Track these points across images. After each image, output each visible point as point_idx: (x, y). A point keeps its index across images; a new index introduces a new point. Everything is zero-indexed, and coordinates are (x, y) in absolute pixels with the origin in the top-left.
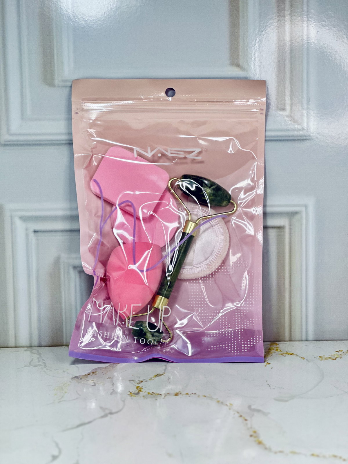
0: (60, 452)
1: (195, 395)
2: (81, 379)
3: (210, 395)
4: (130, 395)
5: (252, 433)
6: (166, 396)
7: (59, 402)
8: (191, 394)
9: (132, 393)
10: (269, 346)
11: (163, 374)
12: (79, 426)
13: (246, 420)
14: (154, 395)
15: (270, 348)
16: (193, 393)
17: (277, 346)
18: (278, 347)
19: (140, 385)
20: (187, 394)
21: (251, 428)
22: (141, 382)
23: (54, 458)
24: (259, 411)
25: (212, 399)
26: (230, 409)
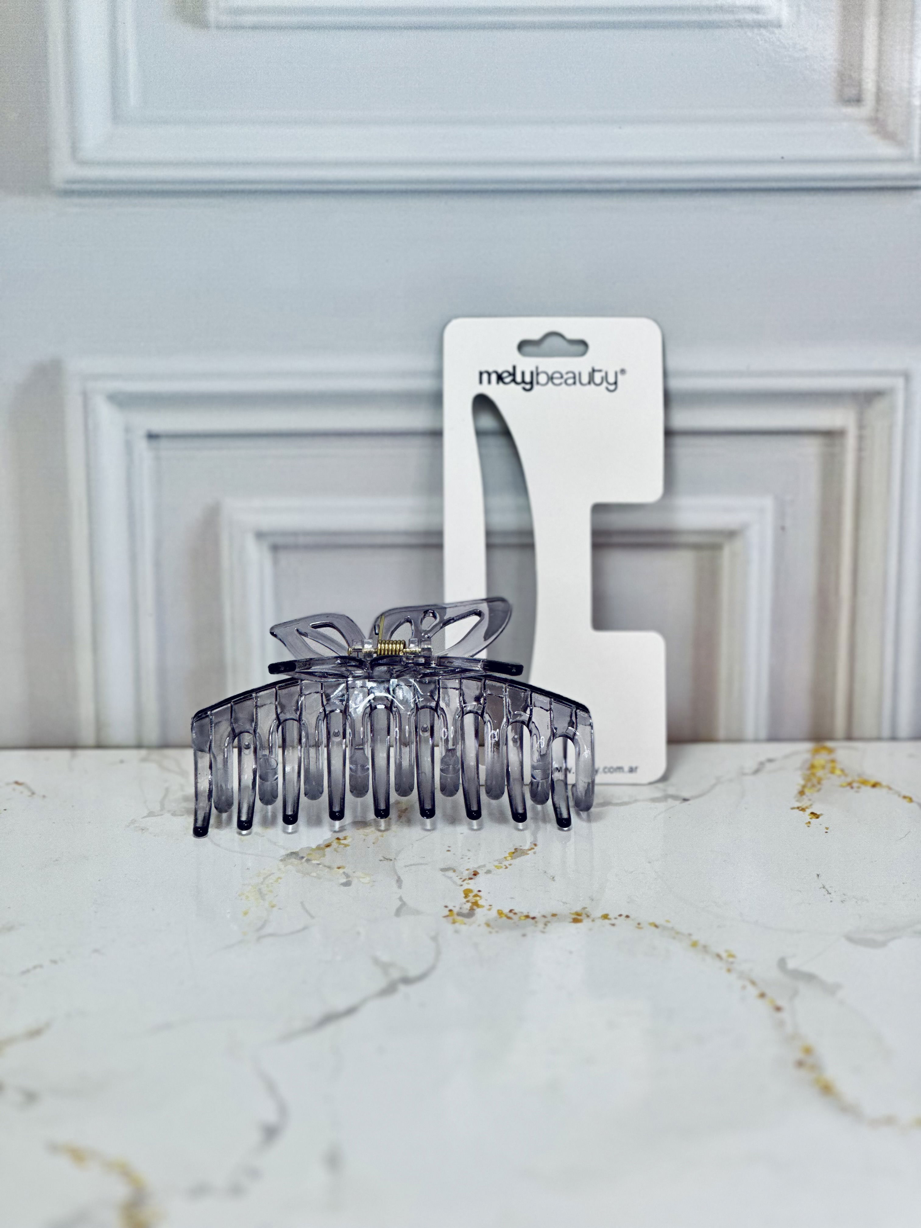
0: (283, 1110)
1: (628, 920)
2: (308, 860)
3: (668, 921)
4: (450, 919)
5: (801, 1055)
6: (549, 925)
7: (258, 940)
8: (616, 918)
9: (456, 910)
10: (810, 756)
11: (533, 849)
12: (322, 1023)
13: (778, 1009)
14: (515, 918)
15: (813, 764)
16: (620, 915)
17: (832, 757)
18: (834, 761)
19: (473, 885)
20: (605, 917)
21: (796, 1036)
22: (475, 874)
23: (269, 1134)
24: (810, 978)
25: (676, 934)
26: (729, 970)
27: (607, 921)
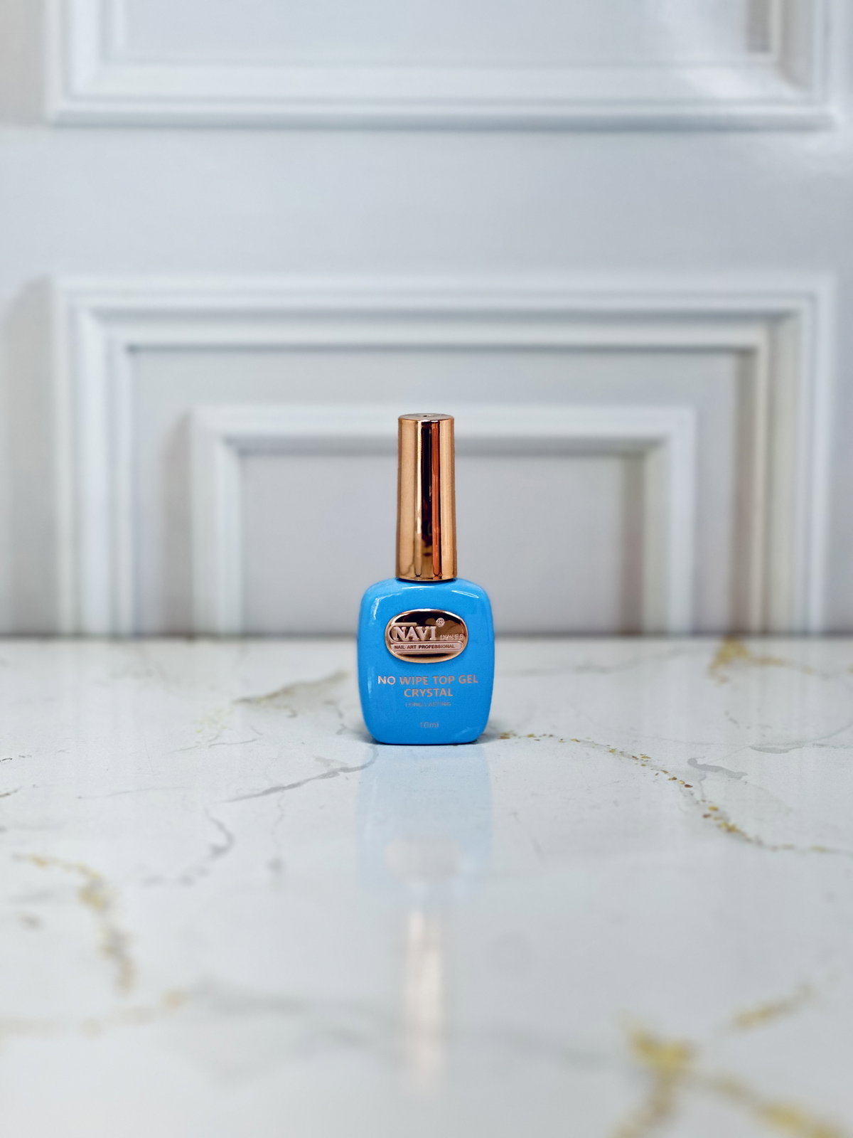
0: (230, 838)
1: (552, 738)
2: (258, 703)
3: (588, 738)
5: (708, 812)
7: (210, 746)
8: (540, 736)
12: (267, 792)
13: (687, 786)
16: (545, 735)
20: (531, 736)
21: (704, 801)
23: (218, 851)
24: (717, 769)
25: (594, 745)
26: (643, 765)
27: (532, 738)
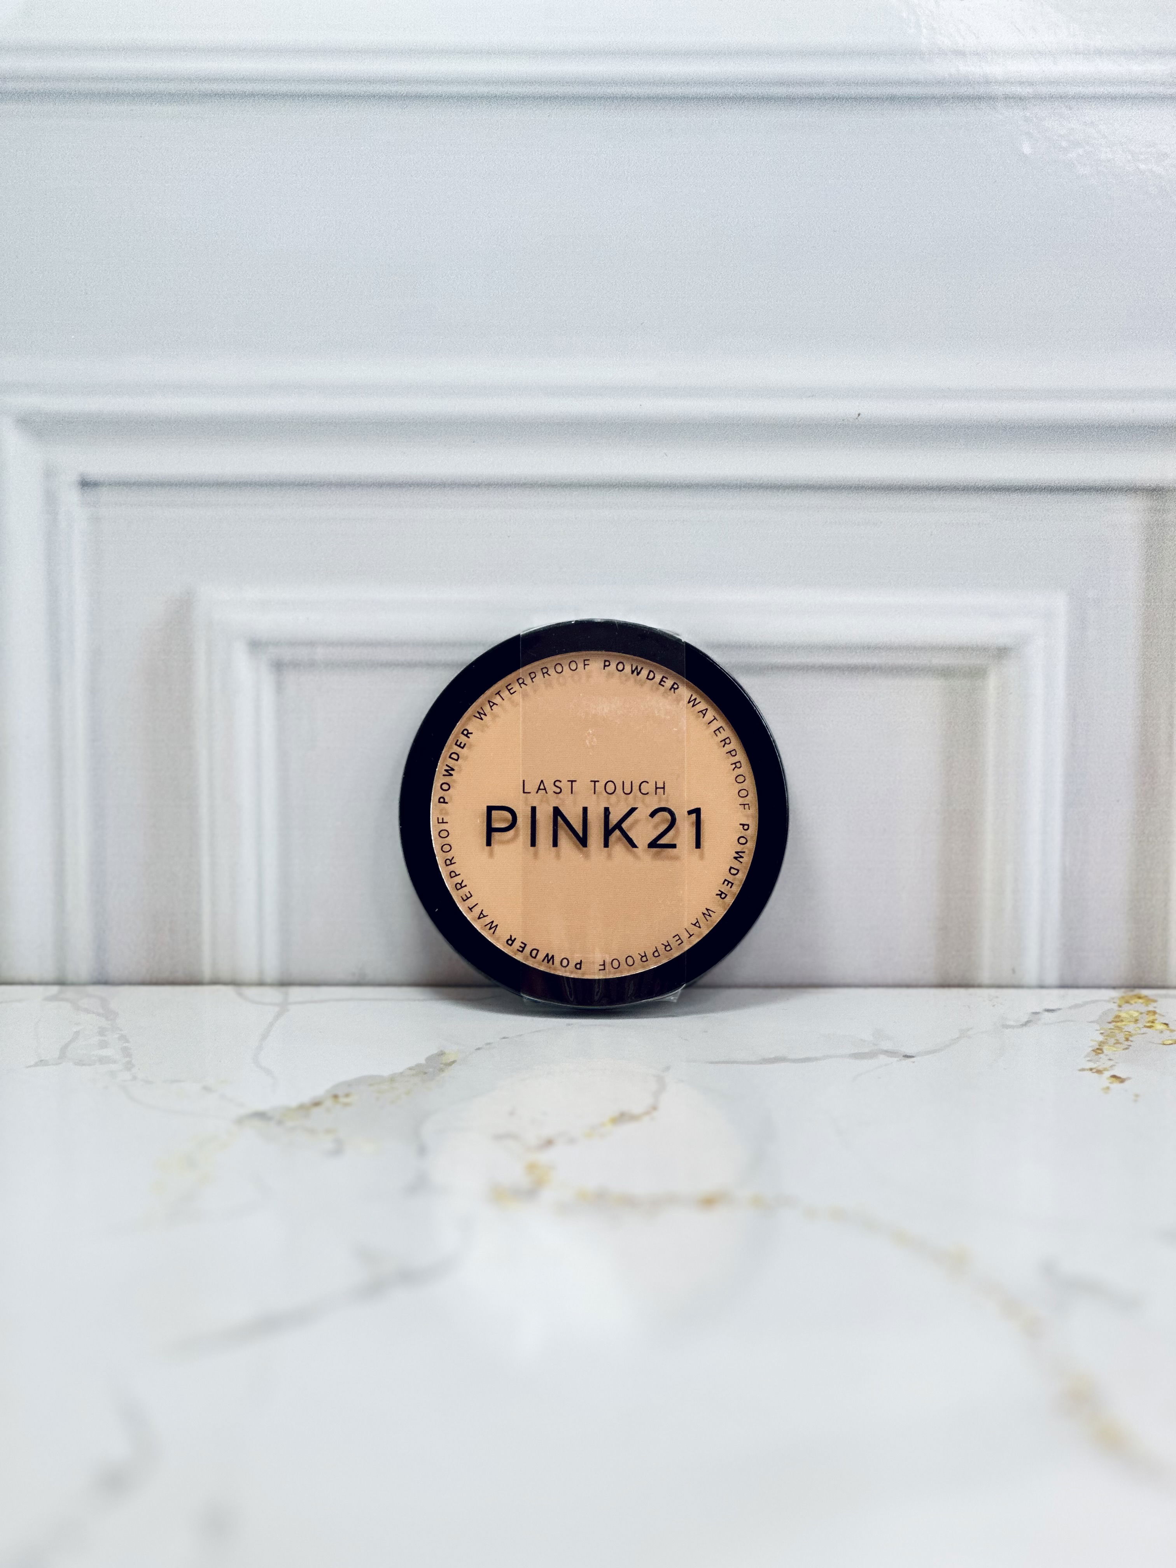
2: (278, 1123)
4: (494, 1198)
9: (506, 1187)
10: (1114, 1007)
11: (647, 1113)
15: (1119, 1016)
17: (1151, 1008)
18: (1154, 1013)
19: (544, 1157)
22: (549, 1143)
23: (112, 1483)
